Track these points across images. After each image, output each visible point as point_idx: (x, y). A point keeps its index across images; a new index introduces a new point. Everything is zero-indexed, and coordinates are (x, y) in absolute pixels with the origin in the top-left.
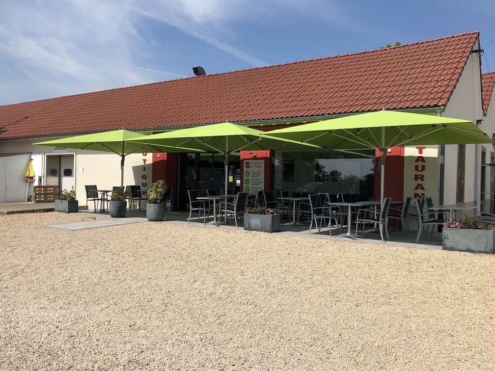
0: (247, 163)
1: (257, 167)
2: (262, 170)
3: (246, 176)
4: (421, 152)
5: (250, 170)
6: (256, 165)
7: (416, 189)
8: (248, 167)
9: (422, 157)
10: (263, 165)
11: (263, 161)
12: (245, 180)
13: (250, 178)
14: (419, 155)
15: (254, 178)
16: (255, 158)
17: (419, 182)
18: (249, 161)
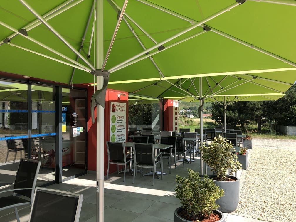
1: (121, 111)
2: (125, 115)
5: (115, 114)
7: (175, 125)
9: (176, 107)
10: (125, 109)
11: (125, 105)
13: (116, 124)
15: (119, 124)
16: (119, 100)
18: (115, 104)
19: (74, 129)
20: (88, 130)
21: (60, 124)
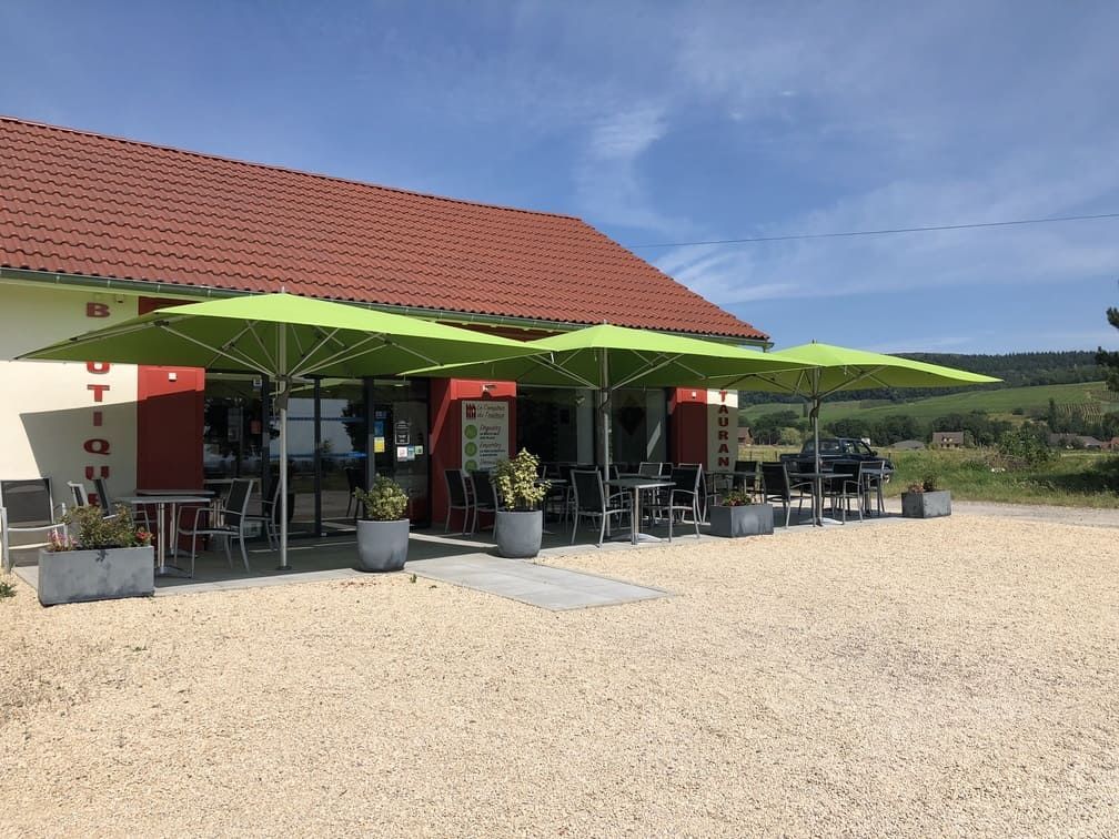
0: (470, 408)
1: (491, 416)
2: (504, 424)
3: (469, 437)
4: (723, 400)
5: (476, 423)
6: (491, 412)
7: (720, 451)
8: (471, 415)
9: (724, 406)
10: (506, 412)
11: (505, 405)
12: (466, 448)
13: (477, 440)
14: (721, 404)
15: (486, 441)
16: (486, 397)
17: (723, 442)
18: (477, 404)
19: (399, 449)
20: (431, 452)
21: (370, 436)
